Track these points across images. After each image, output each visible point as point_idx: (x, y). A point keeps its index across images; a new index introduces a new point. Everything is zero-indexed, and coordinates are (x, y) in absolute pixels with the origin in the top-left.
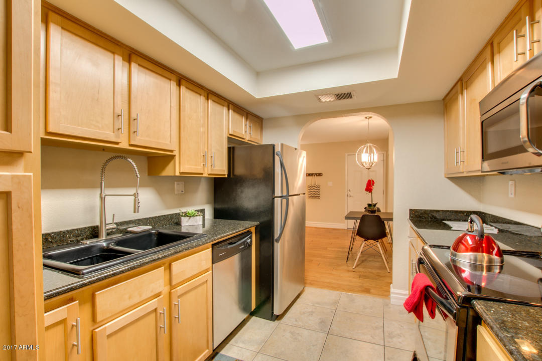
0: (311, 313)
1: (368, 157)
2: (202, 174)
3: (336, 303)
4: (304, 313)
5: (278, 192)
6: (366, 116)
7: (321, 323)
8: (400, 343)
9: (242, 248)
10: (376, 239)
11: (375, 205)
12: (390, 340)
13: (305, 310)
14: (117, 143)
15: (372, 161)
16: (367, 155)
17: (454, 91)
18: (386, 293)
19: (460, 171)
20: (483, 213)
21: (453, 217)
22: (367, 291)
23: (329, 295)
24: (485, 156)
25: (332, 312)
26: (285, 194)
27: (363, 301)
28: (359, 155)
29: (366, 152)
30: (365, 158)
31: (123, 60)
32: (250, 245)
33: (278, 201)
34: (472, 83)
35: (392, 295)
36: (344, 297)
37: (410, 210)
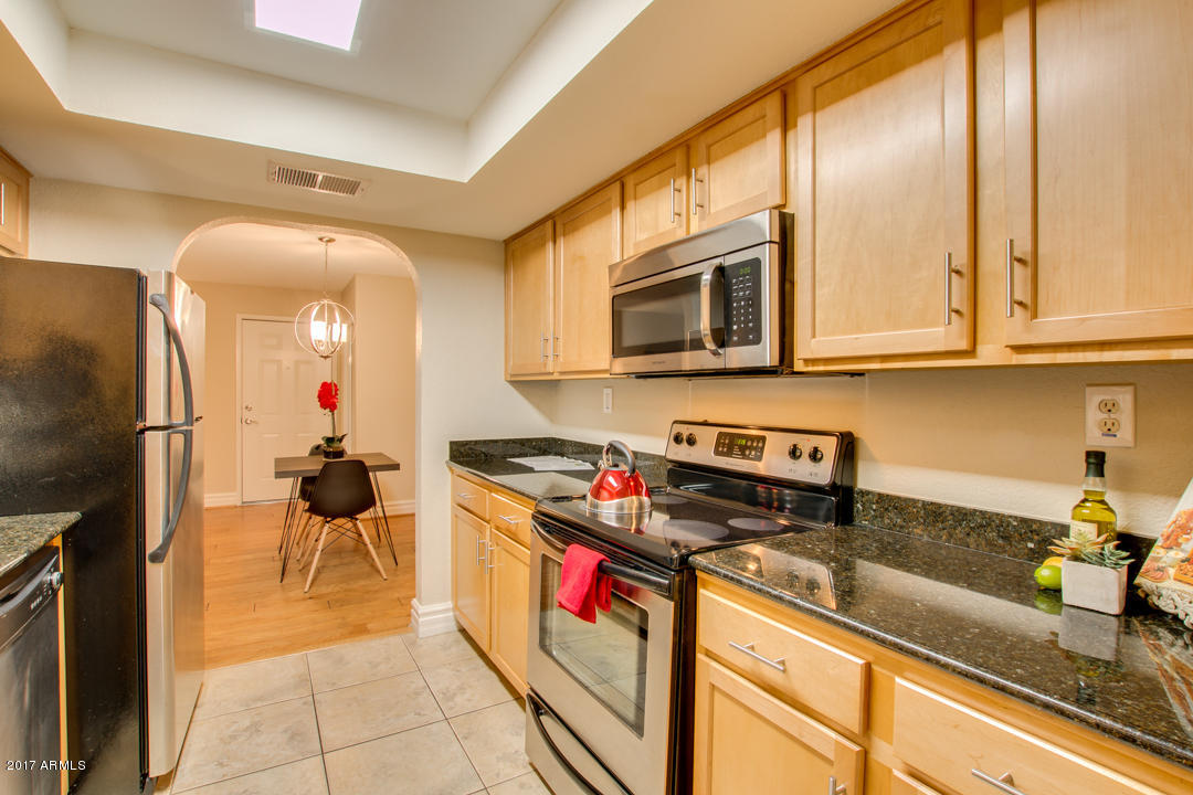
0: (255, 728)
1: (323, 330)
3: (305, 680)
4: (233, 737)
5: (155, 413)
6: (323, 234)
7: (292, 738)
8: (469, 700)
9: (36, 609)
10: (351, 513)
11: (341, 440)
12: (450, 704)
13: (233, 728)
15: (335, 339)
16: (324, 324)
17: (535, 234)
18: (402, 619)
19: (547, 370)
20: (559, 440)
21: (517, 451)
22: (360, 630)
23: (278, 670)
24: (618, 350)
25: (305, 703)
26: (179, 417)
27: (360, 653)
28: (305, 321)
29: (320, 316)
30: (318, 330)
32: (55, 593)
33: (154, 444)
34: (576, 229)
35: (421, 620)
36: (315, 657)
37: (451, 443)
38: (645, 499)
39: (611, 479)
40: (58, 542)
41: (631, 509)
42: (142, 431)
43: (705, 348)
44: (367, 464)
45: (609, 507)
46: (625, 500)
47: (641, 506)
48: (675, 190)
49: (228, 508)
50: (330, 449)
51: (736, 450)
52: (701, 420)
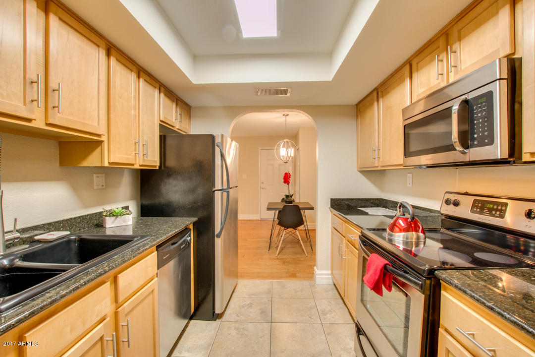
0: (250, 305)
1: (285, 152)
2: (133, 165)
3: (270, 291)
4: (243, 307)
5: (218, 185)
6: (284, 113)
7: (262, 312)
8: (333, 317)
9: (183, 248)
10: (295, 227)
11: (291, 196)
12: (324, 316)
13: (244, 303)
14: (29, 120)
15: (289, 155)
16: (285, 149)
17: (369, 98)
18: (310, 276)
19: (375, 166)
20: (385, 200)
21: (363, 205)
22: (293, 276)
23: (259, 286)
24: (407, 153)
25: (269, 300)
26: (225, 187)
27: (293, 285)
28: (278, 149)
29: (283, 147)
30: (283, 152)
31: (38, 7)
32: (189, 244)
33: (218, 195)
34: (388, 93)
35: (317, 276)
36: (275, 284)
37: (331, 199)
38: (421, 234)
39: (401, 221)
40: (191, 227)
41: (412, 239)
42: (214, 191)
43: (455, 150)
44: (300, 207)
45: (399, 236)
46: (410, 233)
47: (418, 238)
48: (438, 61)
49: (256, 220)
50: (288, 199)
51: (486, 211)
52: (463, 191)
